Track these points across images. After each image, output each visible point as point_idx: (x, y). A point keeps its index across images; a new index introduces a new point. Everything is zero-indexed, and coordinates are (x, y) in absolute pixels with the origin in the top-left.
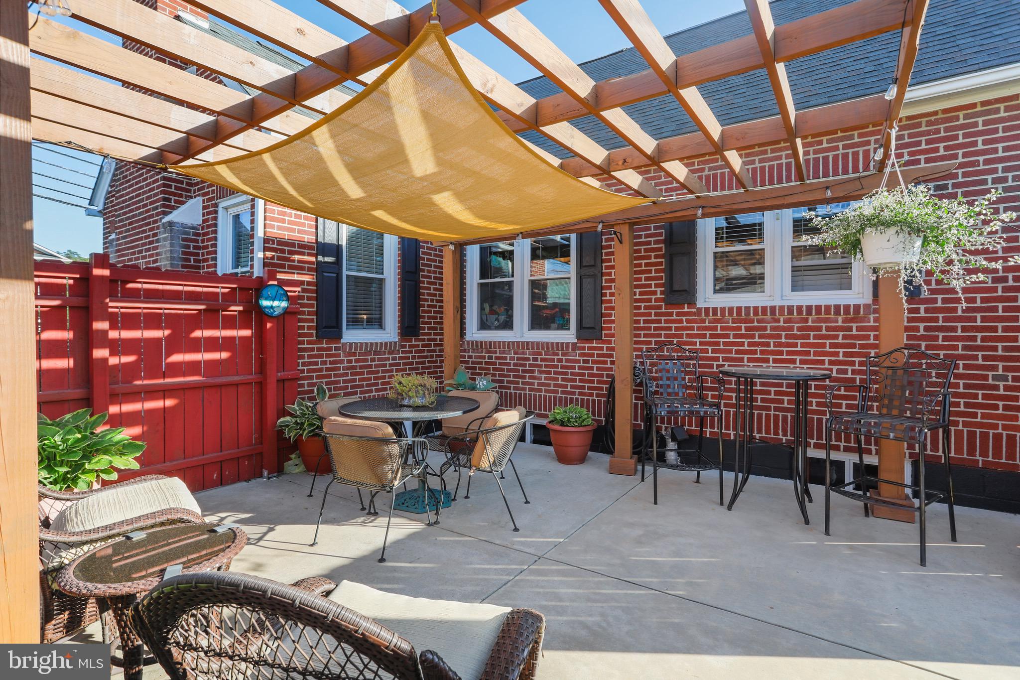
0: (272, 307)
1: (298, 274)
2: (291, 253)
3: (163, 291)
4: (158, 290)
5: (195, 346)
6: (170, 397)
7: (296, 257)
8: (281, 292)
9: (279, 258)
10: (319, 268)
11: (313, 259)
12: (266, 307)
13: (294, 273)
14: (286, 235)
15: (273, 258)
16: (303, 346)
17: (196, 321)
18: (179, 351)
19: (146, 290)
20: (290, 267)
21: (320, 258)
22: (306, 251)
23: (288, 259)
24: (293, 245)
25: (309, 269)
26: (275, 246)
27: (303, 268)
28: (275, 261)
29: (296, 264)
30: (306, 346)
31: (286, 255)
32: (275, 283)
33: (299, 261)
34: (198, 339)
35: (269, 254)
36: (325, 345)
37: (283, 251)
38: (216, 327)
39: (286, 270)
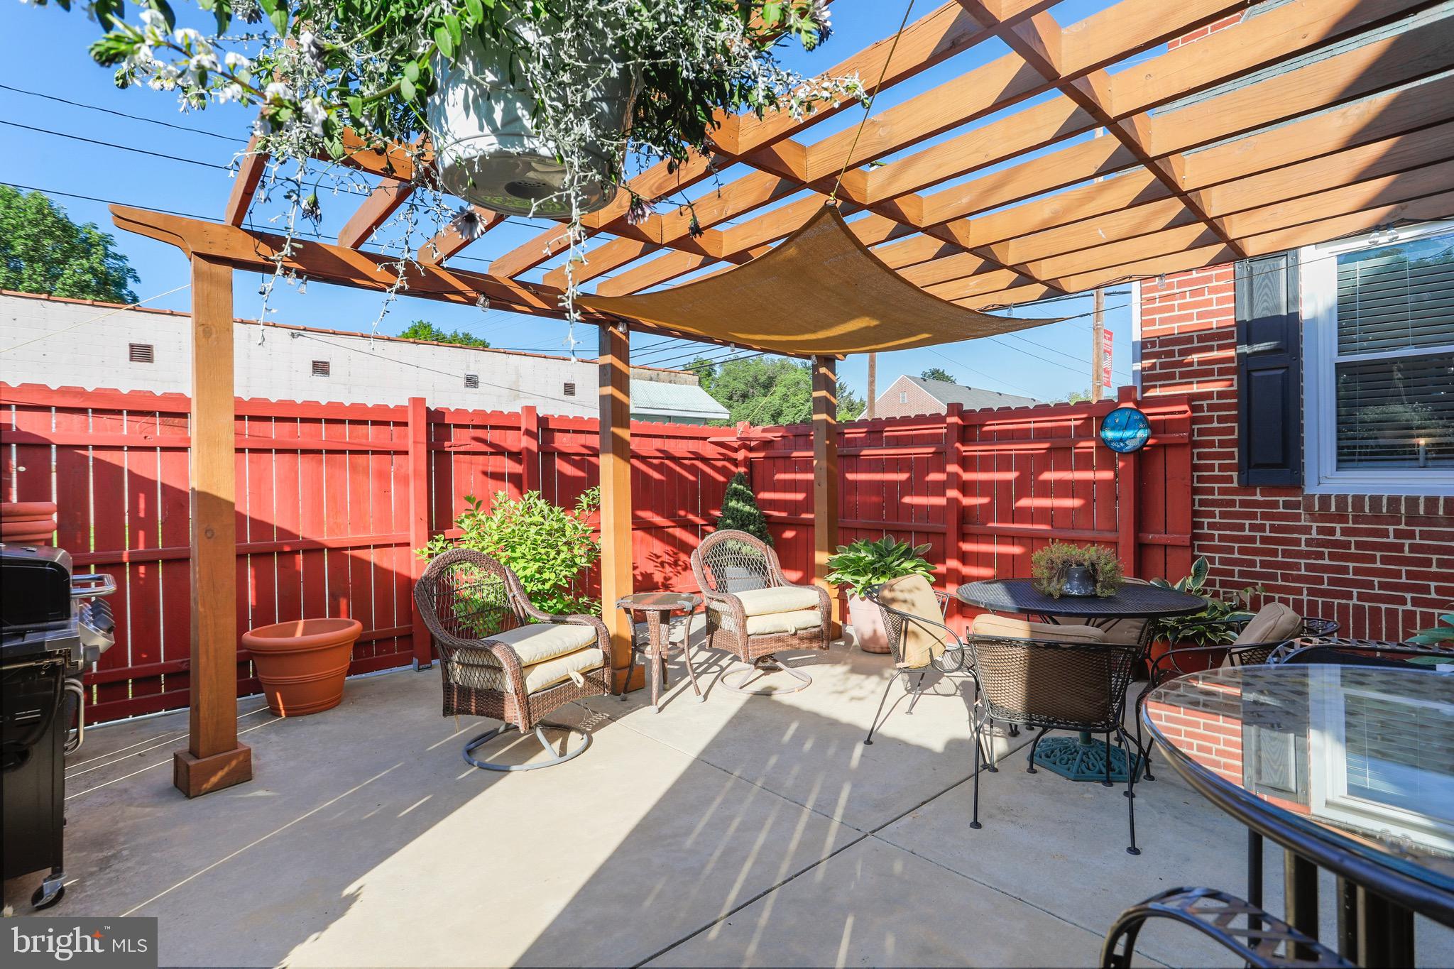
0: (1121, 440)
1: (1198, 382)
2: (1184, 353)
3: (1013, 430)
4: (1008, 430)
5: (1046, 490)
6: (1020, 544)
7: (1195, 357)
8: (1137, 417)
9: (1163, 366)
10: (1245, 367)
11: (1231, 353)
12: (1112, 441)
13: (1192, 383)
14: (1176, 328)
15: (1153, 367)
16: (1211, 497)
17: (1045, 462)
18: (1028, 495)
19: (999, 431)
20: (1183, 375)
21: (1245, 349)
22: (1215, 343)
23: (1181, 364)
24: (1189, 340)
25: (1222, 372)
26: (1157, 349)
27: (1211, 373)
28: (1158, 371)
29: (1196, 367)
30: (1216, 497)
31: (1177, 358)
32: (1131, 405)
33: (1200, 363)
34: (1046, 483)
35: (1147, 363)
36: (1259, 497)
37: (1171, 354)
38: (1068, 468)
39: (1177, 381)
